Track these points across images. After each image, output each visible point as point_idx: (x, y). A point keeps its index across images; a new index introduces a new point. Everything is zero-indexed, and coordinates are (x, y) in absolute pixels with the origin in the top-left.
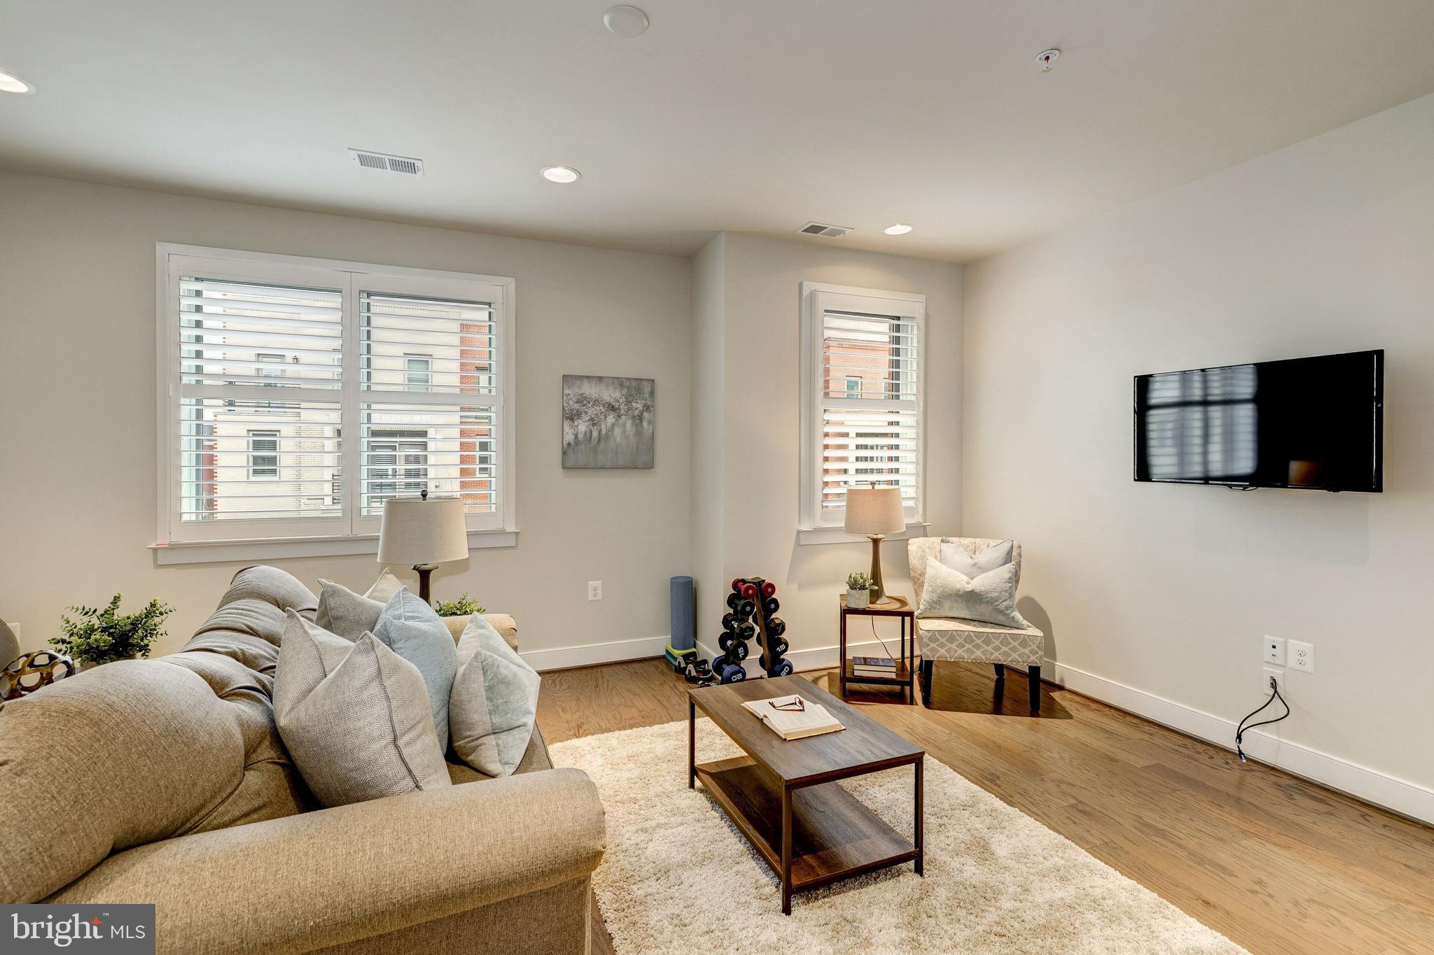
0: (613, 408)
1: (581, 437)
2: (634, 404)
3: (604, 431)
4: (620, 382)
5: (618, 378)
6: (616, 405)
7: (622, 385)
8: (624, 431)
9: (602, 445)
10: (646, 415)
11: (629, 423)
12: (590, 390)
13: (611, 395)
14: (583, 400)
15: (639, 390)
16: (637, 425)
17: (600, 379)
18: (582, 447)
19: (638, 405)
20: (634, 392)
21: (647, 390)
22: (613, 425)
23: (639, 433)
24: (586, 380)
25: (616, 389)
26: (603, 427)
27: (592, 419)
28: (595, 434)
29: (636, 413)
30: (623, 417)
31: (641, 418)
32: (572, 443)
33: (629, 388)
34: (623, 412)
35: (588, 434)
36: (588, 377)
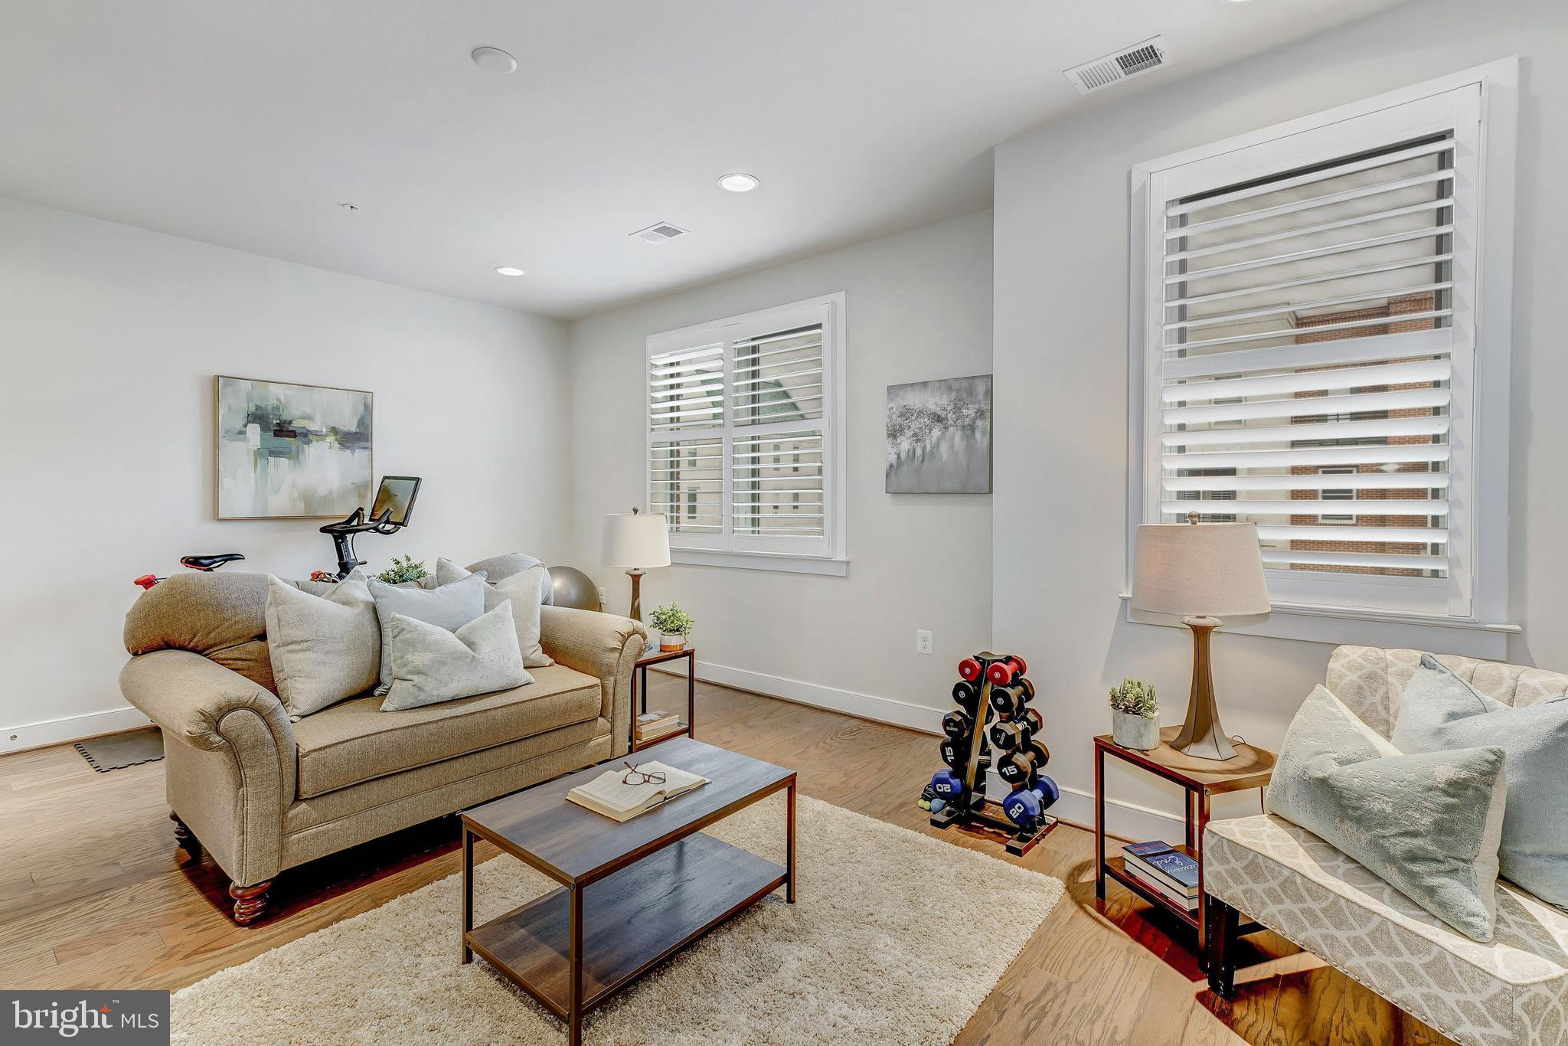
0: (938, 419)
1: (903, 456)
2: (964, 411)
3: (928, 448)
4: (947, 385)
5: (946, 380)
6: (943, 414)
7: (950, 389)
8: (952, 447)
9: (926, 465)
10: (979, 422)
11: (958, 436)
12: (915, 400)
13: (936, 402)
14: (906, 413)
15: (971, 392)
16: (968, 437)
17: (925, 384)
18: (904, 469)
19: (970, 412)
20: (964, 395)
21: (981, 388)
22: (939, 440)
23: (970, 447)
24: (909, 388)
25: (943, 394)
26: (928, 442)
27: (915, 435)
28: (919, 452)
29: (967, 421)
30: (951, 429)
31: (972, 428)
32: (895, 464)
33: (958, 391)
34: (950, 422)
35: (911, 453)
36: (912, 385)
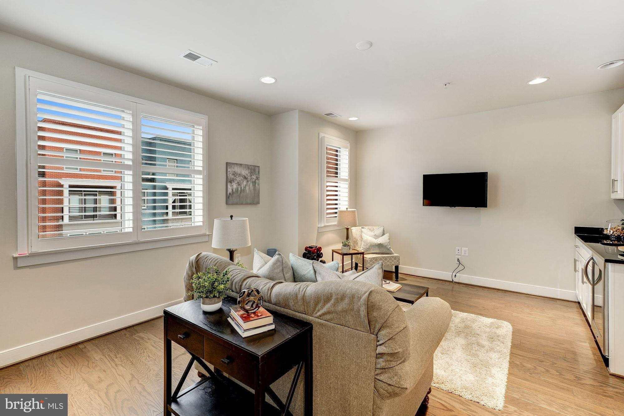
0: (245, 178)
1: (234, 190)
2: (253, 177)
3: (242, 188)
4: (248, 167)
5: (247, 165)
6: (247, 176)
7: (249, 168)
8: (250, 188)
9: (242, 194)
10: (257, 181)
11: (251, 185)
12: (238, 170)
13: (245, 172)
14: (234, 174)
15: (255, 170)
16: (254, 185)
17: (241, 165)
18: (235, 195)
19: (254, 177)
20: (253, 171)
21: (257, 171)
22: (246, 185)
23: (255, 189)
24: (236, 165)
25: (246, 169)
26: (242, 186)
27: (238, 183)
28: (239, 189)
29: (254, 180)
30: (249, 182)
31: (255, 182)
32: (231, 193)
33: (251, 169)
34: (249, 180)
35: (237, 189)
36: (237, 164)
